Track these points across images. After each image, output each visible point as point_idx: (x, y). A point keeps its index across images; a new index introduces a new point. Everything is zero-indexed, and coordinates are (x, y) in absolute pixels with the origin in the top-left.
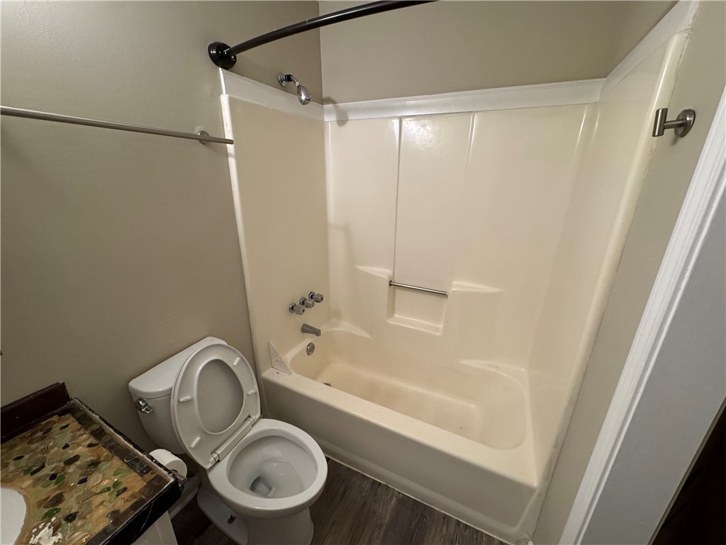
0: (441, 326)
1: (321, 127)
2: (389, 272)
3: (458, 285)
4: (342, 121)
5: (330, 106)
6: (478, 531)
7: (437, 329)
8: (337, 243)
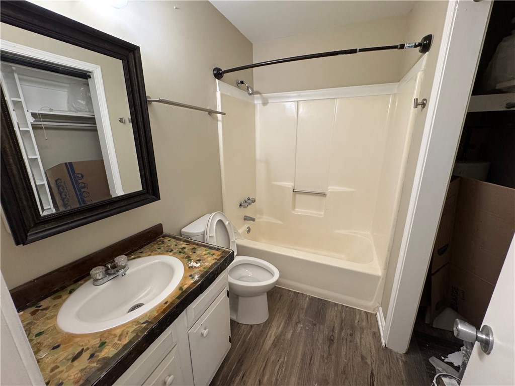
0: (322, 213)
1: (254, 106)
2: (292, 184)
3: (331, 189)
4: (265, 103)
5: (258, 95)
7: (321, 215)
8: (261, 170)
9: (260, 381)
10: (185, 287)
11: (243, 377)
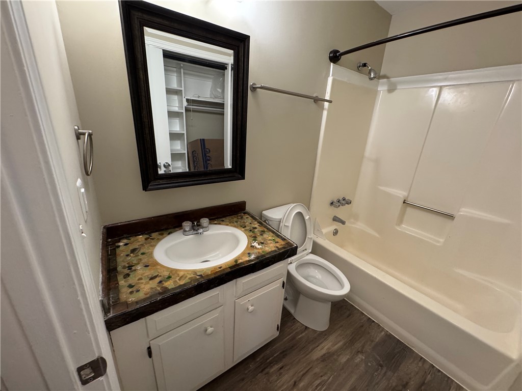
0: (442, 240)
1: (375, 93)
2: (405, 194)
3: (465, 211)
4: (391, 90)
5: (385, 80)
6: (449, 378)
7: (438, 242)
8: (367, 169)
9: (295, 383)
10: (240, 261)
11: (281, 368)
